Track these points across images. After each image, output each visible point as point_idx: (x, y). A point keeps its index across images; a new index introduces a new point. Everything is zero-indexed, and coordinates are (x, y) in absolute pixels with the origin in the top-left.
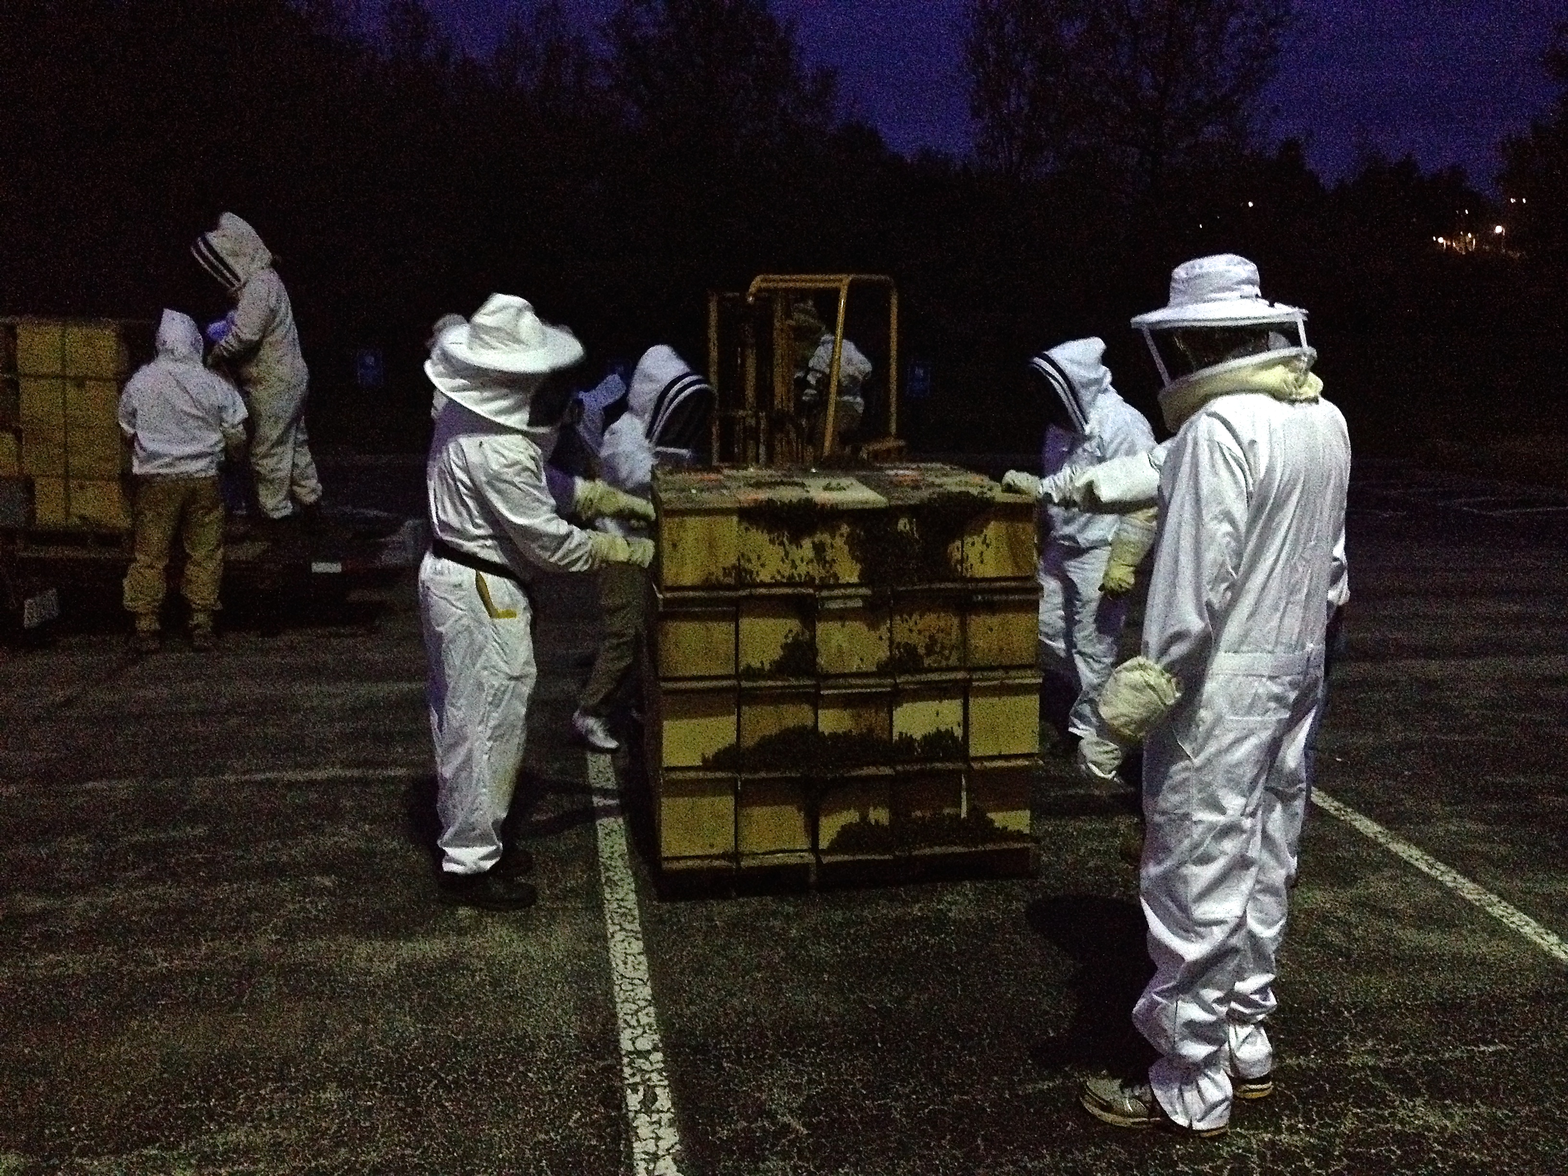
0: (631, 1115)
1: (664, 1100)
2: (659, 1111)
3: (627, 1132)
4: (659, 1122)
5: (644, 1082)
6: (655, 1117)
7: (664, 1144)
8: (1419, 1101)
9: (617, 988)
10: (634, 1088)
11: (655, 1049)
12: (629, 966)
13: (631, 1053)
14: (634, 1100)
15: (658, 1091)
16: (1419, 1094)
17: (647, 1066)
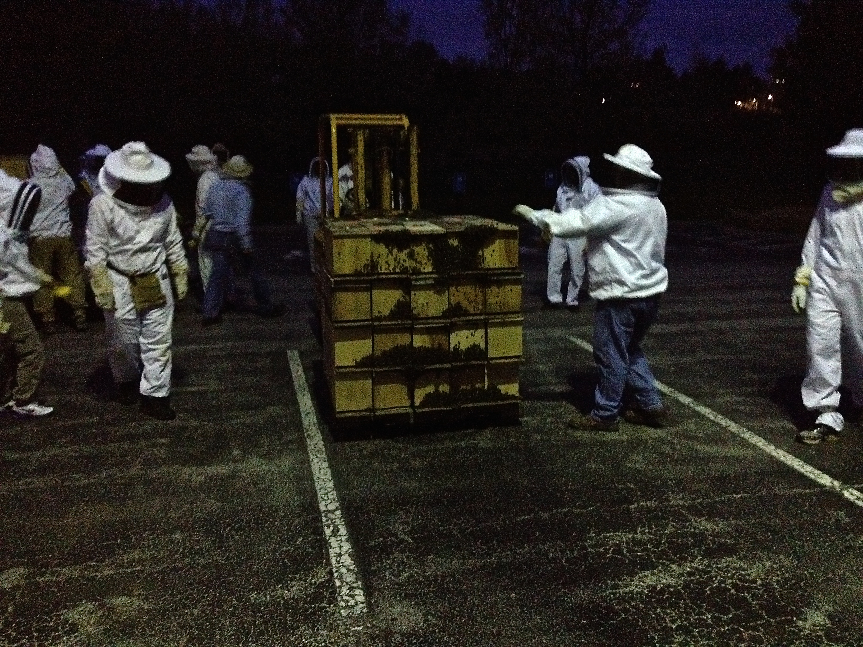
0: (327, 538)
1: (343, 531)
2: (340, 536)
3: (326, 545)
4: (341, 540)
5: (332, 523)
6: (339, 538)
7: (344, 550)
8: (703, 519)
9: (316, 484)
10: (328, 526)
11: (337, 509)
12: (322, 473)
13: (325, 511)
14: (328, 532)
15: (340, 527)
16: (704, 516)
17: (334, 517)
